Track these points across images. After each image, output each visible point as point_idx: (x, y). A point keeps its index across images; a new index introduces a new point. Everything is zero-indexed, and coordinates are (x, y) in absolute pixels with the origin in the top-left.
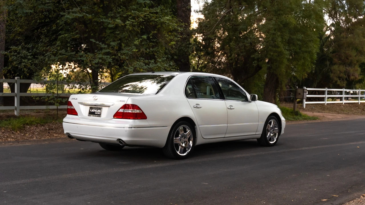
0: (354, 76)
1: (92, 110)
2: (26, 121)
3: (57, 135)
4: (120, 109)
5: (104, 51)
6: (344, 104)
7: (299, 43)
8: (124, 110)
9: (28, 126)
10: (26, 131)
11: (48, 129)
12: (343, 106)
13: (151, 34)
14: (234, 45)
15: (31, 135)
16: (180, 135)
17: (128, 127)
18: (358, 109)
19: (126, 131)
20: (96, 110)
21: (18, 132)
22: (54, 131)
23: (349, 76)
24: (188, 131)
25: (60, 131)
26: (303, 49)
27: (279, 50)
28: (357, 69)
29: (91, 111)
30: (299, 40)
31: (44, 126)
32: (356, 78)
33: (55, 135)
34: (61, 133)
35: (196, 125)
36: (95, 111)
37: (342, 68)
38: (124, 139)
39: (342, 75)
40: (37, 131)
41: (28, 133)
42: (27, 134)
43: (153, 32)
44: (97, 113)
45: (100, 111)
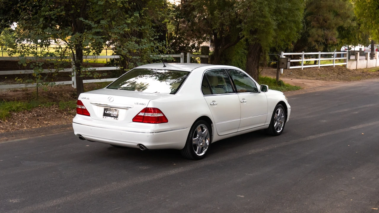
0: (332, 40)
1: (107, 112)
2: (12, 107)
3: (47, 122)
4: (140, 113)
5: (94, 31)
6: (319, 67)
7: (286, 12)
8: (144, 114)
9: (15, 113)
10: (14, 119)
11: (36, 115)
12: (319, 70)
13: (143, 11)
14: (218, 14)
15: (20, 124)
16: (198, 135)
17: (150, 132)
18: (333, 73)
19: (148, 136)
20: (112, 112)
21: (6, 121)
22: (43, 118)
23: (327, 40)
24: (205, 130)
25: (49, 117)
26: (289, 19)
27: (266, 20)
28: (335, 33)
29: (105, 112)
30: (286, 9)
31: (31, 112)
32: (334, 42)
33: (45, 123)
34: (50, 119)
35: (212, 123)
37: (321, 32)
38: (146, 144)
39: (320, 39)
40: (25, 119)
41: (16, 121)
42: (16, 123)
43: (144, 9)
44: (113, 115)
45: (117, 114)
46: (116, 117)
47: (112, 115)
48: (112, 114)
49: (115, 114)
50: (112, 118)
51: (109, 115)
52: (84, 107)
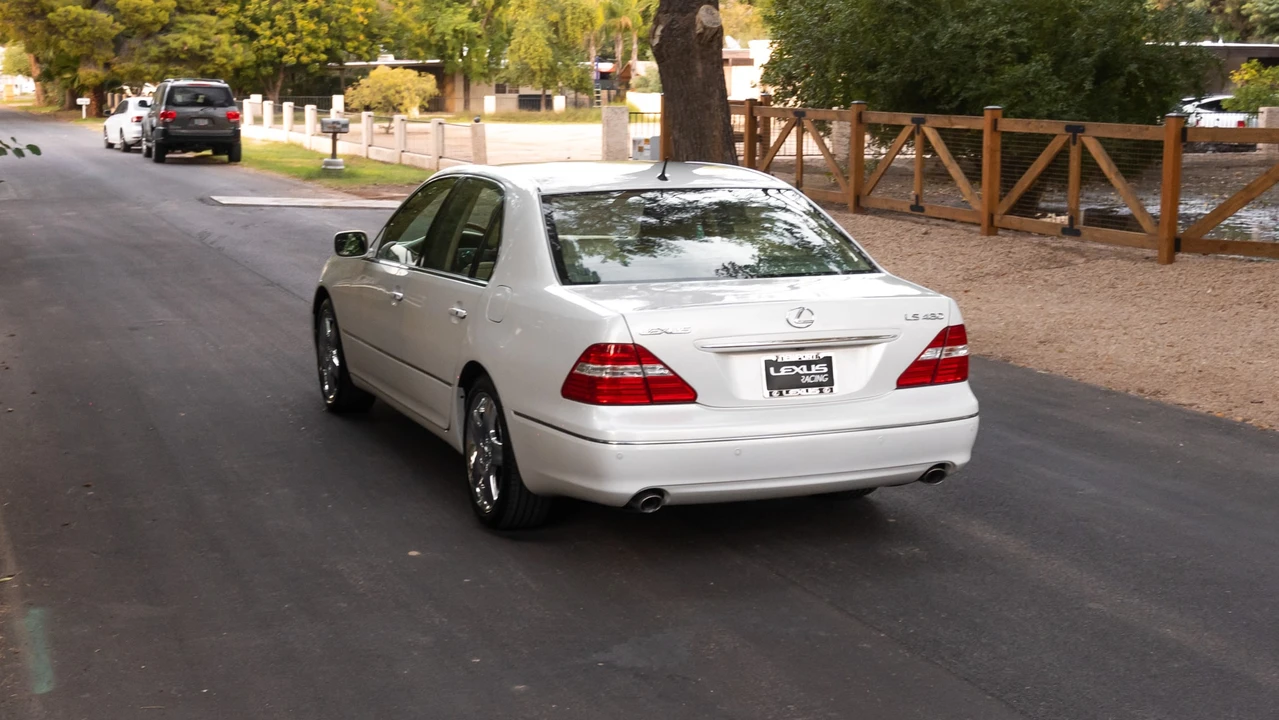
4: (928, 351)
8: (941, 352)
20: (805, 367)
36: (798, 370)
44: (813, 379)
45: (826, 370)
46: (828, 385)
47: (808, 380)
48: (806, 375)
49: (819, 374)
50: (810, 389)
51: (795, 382)
52: (662, 371)
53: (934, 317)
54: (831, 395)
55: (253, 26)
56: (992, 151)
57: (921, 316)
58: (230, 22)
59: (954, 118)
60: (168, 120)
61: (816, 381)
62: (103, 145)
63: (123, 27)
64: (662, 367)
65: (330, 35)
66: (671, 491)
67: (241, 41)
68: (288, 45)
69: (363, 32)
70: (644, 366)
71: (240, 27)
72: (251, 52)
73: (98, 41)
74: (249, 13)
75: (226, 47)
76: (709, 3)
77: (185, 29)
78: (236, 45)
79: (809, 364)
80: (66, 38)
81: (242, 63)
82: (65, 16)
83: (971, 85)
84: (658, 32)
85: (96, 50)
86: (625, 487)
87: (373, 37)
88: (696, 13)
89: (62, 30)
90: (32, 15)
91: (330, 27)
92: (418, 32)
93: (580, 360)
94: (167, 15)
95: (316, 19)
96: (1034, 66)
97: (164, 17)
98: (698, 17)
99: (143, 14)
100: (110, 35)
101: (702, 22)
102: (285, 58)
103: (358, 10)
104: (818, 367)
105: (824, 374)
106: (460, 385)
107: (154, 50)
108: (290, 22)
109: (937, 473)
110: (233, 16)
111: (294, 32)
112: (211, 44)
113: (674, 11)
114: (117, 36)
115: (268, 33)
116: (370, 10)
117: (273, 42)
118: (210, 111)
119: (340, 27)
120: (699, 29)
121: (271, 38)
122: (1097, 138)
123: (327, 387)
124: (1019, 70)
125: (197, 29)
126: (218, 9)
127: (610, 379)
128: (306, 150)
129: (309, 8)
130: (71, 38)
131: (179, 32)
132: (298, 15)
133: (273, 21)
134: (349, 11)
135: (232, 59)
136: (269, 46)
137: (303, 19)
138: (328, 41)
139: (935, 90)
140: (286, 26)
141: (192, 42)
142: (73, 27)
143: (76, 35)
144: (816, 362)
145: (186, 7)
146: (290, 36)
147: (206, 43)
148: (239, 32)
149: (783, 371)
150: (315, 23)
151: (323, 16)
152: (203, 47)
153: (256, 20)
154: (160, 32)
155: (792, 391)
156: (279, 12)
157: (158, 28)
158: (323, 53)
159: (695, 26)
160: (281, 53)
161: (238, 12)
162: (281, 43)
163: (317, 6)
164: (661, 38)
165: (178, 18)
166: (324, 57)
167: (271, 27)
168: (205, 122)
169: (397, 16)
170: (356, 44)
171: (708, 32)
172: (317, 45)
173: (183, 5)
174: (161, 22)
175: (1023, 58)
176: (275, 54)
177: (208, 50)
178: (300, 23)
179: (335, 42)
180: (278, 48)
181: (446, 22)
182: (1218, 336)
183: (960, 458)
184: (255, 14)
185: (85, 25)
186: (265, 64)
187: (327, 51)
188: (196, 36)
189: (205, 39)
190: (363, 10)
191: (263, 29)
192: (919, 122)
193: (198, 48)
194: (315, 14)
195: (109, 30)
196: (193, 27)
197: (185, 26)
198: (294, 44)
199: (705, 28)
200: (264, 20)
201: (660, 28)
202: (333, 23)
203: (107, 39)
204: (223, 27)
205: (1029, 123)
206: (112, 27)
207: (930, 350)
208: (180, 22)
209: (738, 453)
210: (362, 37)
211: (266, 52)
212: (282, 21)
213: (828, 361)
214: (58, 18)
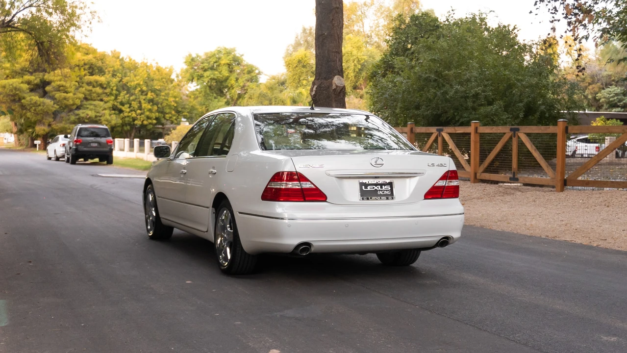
20: (379, 187)
36: (376, 188)
44: (383, 192)
45: (390, 188)
46: (391, 195)
47: (381, 193)
48: (380, 190)
49: (387, 190)
50: (382, 197)
51: (375, 194)
52: (310, 186)
53: (442, 165)
54: (392, 201)
55: (121, 107)
56: (475, 142)
57: (435, 165)
58: (110, 104)
59: (457, 128)
60: (78, 143)
61: (385, 193)
62: (46, 158)
63: (58, 107)
64: (310, 183)
65: (158, 111)
66: (314, 244)
67: (115, 114)
68: (137, 116)
69: (174, 110)
70: (301, 182)
71: (115, 107)
72: (120, 119)
73: (46, 113)
74: (119, 101)
75: (108, 117)
76: (339, 75)
77: (88, 108)
78: (112, 116)
79: (381, 185)
80: (30, 111)
81: (115, 124)
82: (30, 101)
83: (465, 115)
84: (314, 89)
85: (44, 117)
86: (291, 241)
87: (178, 112)
88: (332, 80)
89: (28, 108)
90: (14, 101)
91: (158, 107)
92: (200, 110)
93: (270, 181)
94: (80, 101)
95: (151, 104)
96: (495, 107)
97: (78, 102)
98: (333, 81)
99: (68, 101)
100: (51, 110)
101: (335, 84)
102: (136, 122)
103: (172, 99)
104: (386, 187)
105: (388, 190)
106: (213, 207)
107: (73, 118)
108: (139, 105)
109: (445, 241)
110: (111, 102)
111: (141, 110)
112: (100, 115)
113: (322, 79)
114: (55, 111)
115: (128, 110)
116: (177, 99)
117: (130, 114)
118: (99, 139)
119: (163, 107)
120: (334, 87)
121: (129, 112)
122: (525, 133)
123: (149, 227)
124: (489, 108)
125: (94, 108)
126: (104, 98)
127: (285, 189)
128: (145, 161)
129: (148, 98)
130: (33, 111)
131: (85, 109)
132: (143, 101)
133: (130, 104)
134: (167, 100)
135: (110, 122)
136: (128, 116)
137: (145, 103)
138: (157, 114)
139: (447, 118)
140: (137, 107)
141: (91, 114)
142: (34, 106)
143: (35, 110)
144: (385, 185)
145: (89, 97)
146: (139, 112)
147: (98, 114)
148: (114, 109)
149: (369, 188)
150: (151, 106)
151: (154, 102)
152: (96, 116)
153: (122, 104)
154: (76, 109)
155: (373, 198)
156: (134, 100)
157: (75, 107)
158: (154, 119)
159: (332, 85)
160: (134, 120)
161: (114, 100)
162: (134, 115)
163: (152, 97)
164: (316, 91)
165: (85, 102)
166: (155, 121)
167: (129, 107)
168: (96, 145)
169: (190, 102)
170: (170, 115)
171: (338, 88)
172: (152, 116)
173: (87, 97)
174: (76, 104)
175: (490, 103)
176: (131, 120)
177: (99, 118)
178: (144, 105)
179: (160, 115)
180: (133, 117)
181: (214, 105)
182: (585, 217)
183: (456, 235)
184: (122, 101)
185: (40, 105)
186: (126, 125)
187: (156, 119)
188: (93, 111)
189: (97, 113)
190: (174, 99)
191: (126, 108)
192: (440, 131)
193: (94, 117)
194: (151, 101)
195: (51, 108)
196: (92, 107)
197: (88, 106)
198: (140, 115)
199: (337, 86)
200: (126, 104)
201: (315, 87)
202: (159, 106)
203: (50, 112)
204: (106, 107)
205: (493, 128)
206: (52, 107)
207: (440, 181)
208: (86, 105)
209: (347, 225)
210: (173, 112)
211: (127, 119)
212: (135, 105)
213: (391, 184)
214: (27, 102)
